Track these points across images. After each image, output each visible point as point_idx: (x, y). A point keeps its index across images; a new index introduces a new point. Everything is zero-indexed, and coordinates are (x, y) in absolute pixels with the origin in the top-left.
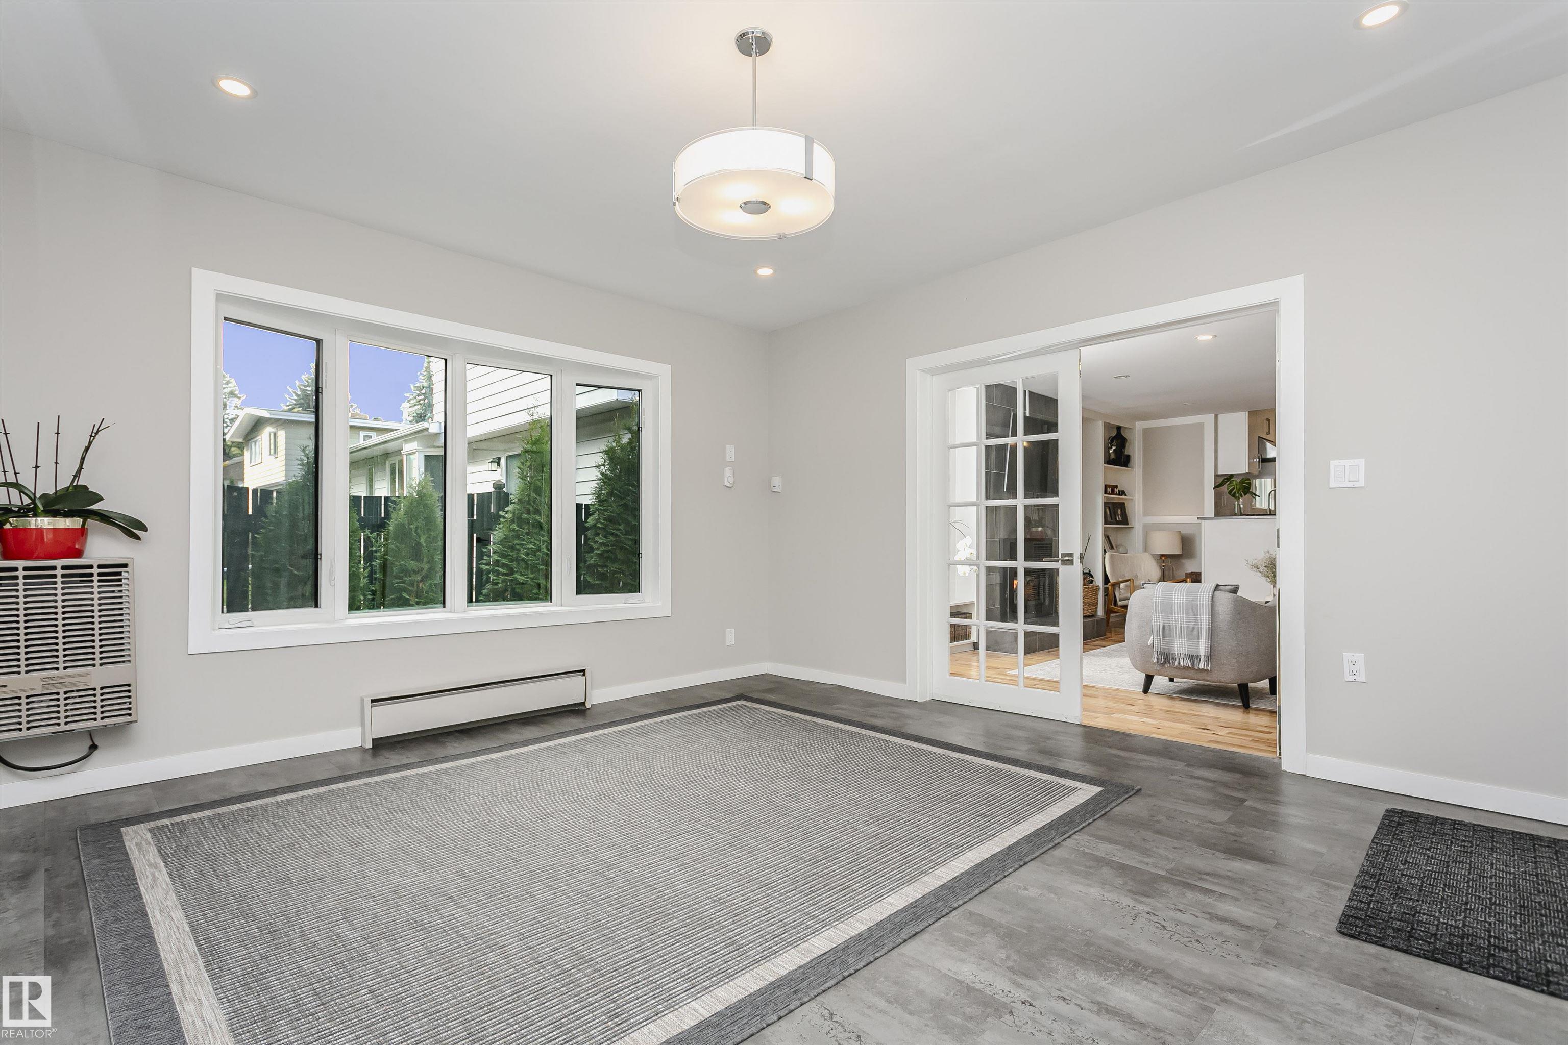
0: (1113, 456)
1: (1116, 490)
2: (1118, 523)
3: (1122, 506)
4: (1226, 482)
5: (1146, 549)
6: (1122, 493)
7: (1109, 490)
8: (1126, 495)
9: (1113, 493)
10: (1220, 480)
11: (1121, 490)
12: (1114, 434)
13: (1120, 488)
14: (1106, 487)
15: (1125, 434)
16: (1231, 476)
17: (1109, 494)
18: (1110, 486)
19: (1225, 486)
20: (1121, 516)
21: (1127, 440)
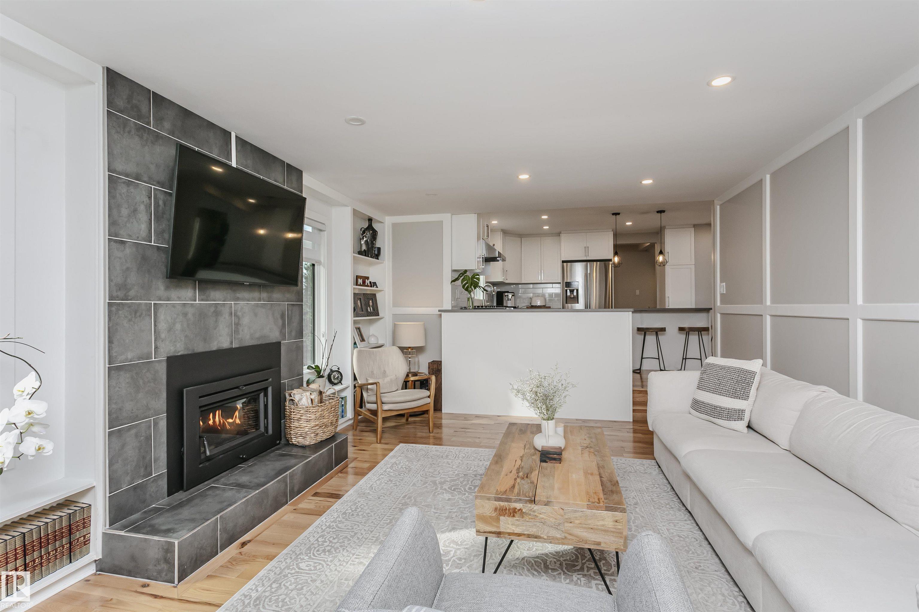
0: (364, 248)
1: (367, 282)
2: (369, 314)
3: (373, 297)
4: (461, 277)
5: (394, 344)
6: (374, 284)
7: (360, 281)
8: (377, 287)
9: (364, 284)
10: (456, 275)
11: (372, 281)
12: (366, 225)
13: (372, 280)
14: (358, 277)
15: (375, 226)
16: (466, 271)
17: (360, 285)
18: (361, 277)
19: (460, 280)
20: (371, 307)
21: (377, 232)
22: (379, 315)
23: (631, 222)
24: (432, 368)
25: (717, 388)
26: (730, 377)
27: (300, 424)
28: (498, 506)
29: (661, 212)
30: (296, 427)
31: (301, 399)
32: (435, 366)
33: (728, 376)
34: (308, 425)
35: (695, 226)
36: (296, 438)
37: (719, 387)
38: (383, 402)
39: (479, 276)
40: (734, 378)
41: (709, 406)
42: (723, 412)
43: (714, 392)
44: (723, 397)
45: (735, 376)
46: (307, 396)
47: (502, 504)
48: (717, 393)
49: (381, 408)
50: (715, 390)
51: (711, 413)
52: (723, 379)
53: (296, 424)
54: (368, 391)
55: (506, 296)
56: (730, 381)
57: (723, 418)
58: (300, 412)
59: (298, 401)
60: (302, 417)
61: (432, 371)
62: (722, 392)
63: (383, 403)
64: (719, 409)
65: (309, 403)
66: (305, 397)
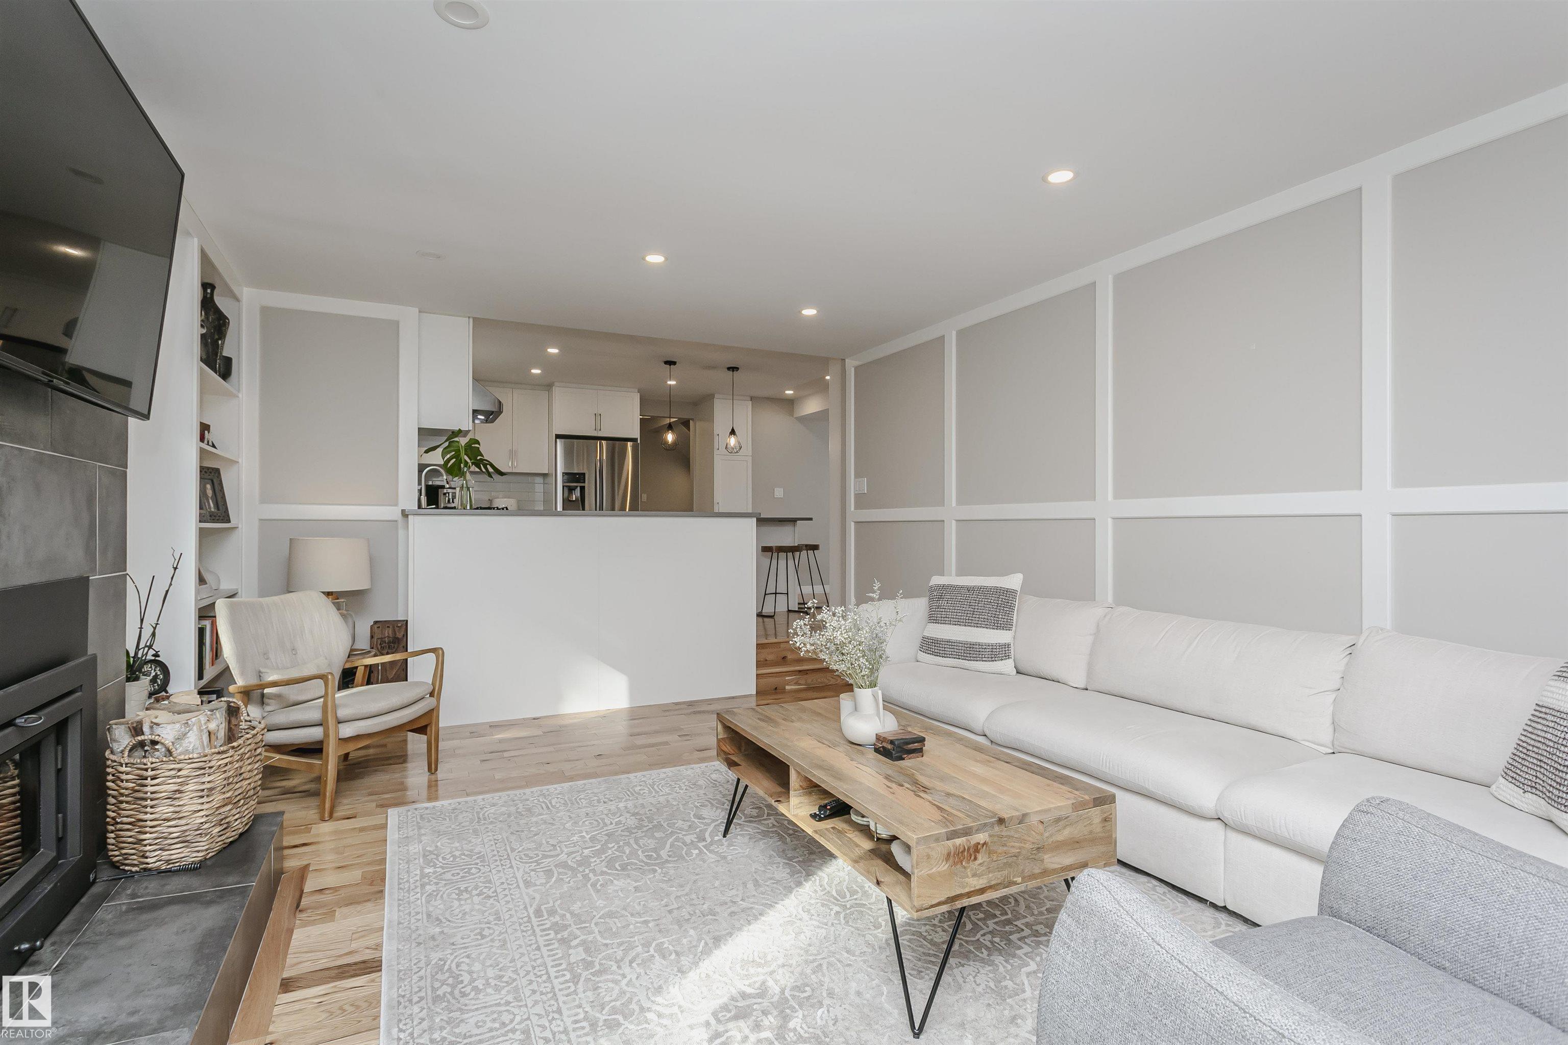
4: (443, 443)
15: (224, 304)
16: (451, 433)
19: (440, 450)
20: (211, 501)
21: (228, 320)
22: (229, 521)
23: (675, 381)
24: (380, 636)
25: (970, 618)
26: (986, 600)
27: (178, 809)
28: (952, 848)
29: (733, 369)
30: (164, 820)
31: (181, 738)
32: (388, 632)
33: (983, 600)
34: (205, 806)
35: (752, 398)
36: (160, 849)
37: (974, 616)
38: (341, 721)
39: (479, 445)
40: (992, 601)
41: (960, 645)
42: (983, 650)
43: (967, 624)
44: (982, 629)
45: (993, 598)
46: (200, 726)
47: (958, 841)
48: (973, 624)
49: (337, 732)
50: (967, 621)
51: (965, 655)
52: (976, 604)
53: (165, 810)
54: (266, 700)
55: (445, 494)
56: (988, 606)
57: (984, 659)
58: (179, 774)
59: (173, 743)
60: (186, 787)
61: (380, 644)
62: (980, 622)
63: (339, 723)
64: (977, 647)
65: (205, 744)
66: (195, 728)
